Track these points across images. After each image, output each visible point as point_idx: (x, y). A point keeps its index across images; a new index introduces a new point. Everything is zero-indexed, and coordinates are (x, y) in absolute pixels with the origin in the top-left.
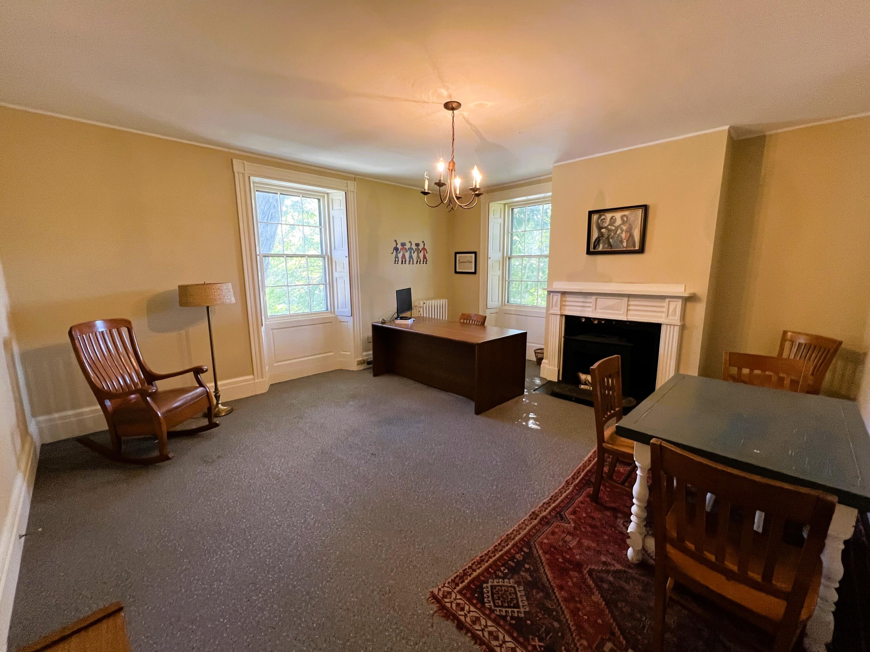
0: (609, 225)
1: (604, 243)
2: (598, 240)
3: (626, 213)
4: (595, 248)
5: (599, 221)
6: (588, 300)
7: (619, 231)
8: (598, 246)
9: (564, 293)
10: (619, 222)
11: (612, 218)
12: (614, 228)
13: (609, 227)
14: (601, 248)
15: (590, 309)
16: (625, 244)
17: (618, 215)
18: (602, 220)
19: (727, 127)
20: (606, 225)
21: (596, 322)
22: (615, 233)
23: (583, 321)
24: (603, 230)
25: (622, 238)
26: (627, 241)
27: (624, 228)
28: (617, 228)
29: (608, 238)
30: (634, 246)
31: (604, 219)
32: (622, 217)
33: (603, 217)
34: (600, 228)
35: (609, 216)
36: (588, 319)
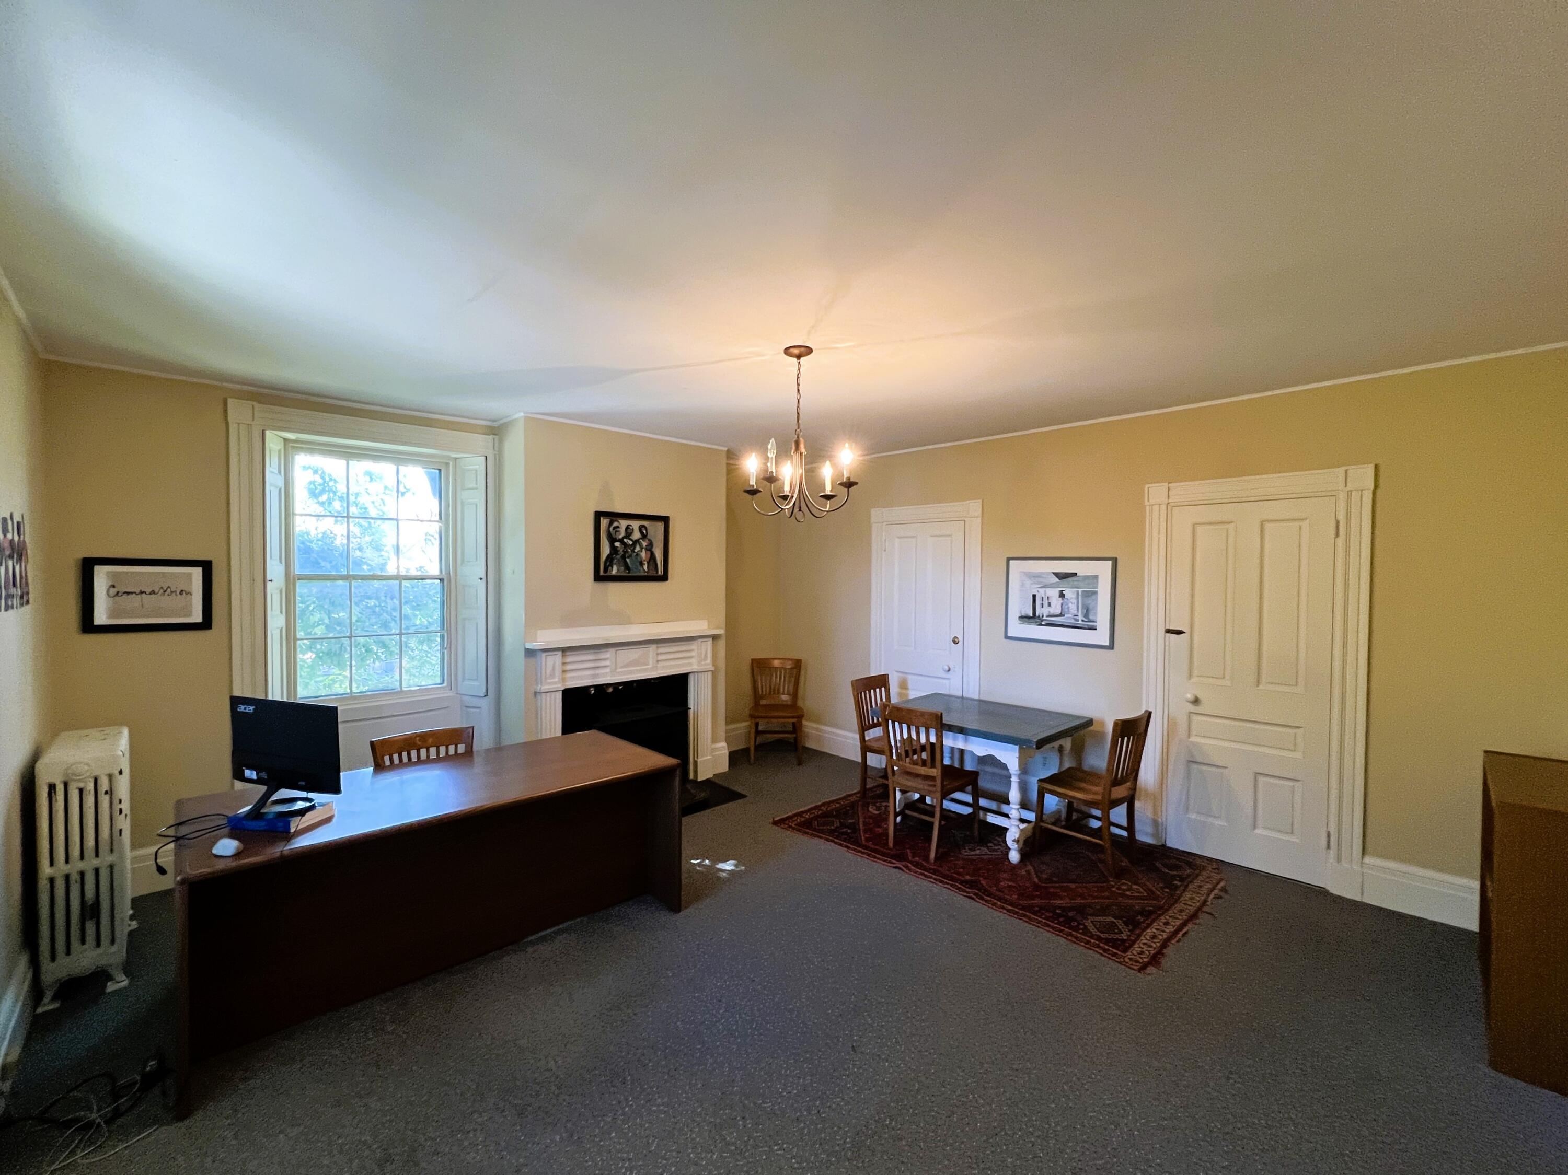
0: (624, 537)
1: (619, 566)
2: (610, 559)
3: (646, 523)
4: (606, 570)
5: (611, 529)
6: (602, 656)
7: (638, 548)
8: (610, 568)
9: (565, 650)
10: (636, 535)
11: (627, 528)
12: (631, 543)
13: (625, 540)
14: (614, 571)
15: (608, 670)
16: (645, 567)
17: (635, 524)
18: (615, 528)
19: (726, 449)
20: (621, 537)
21: (610, 690)
22: (633, 551)
23: (593, 692)
24: (617, 544)
25: (641, 558)
26: (648, 563)
27: (644, 544)
28: (636, 542)
29: (624, 557)
30: (657, 572)
31: (618, 527)
32: (641, 528)
33: (615, 524)
34: (612, 540)
35: (623, 523)
36: (600, 688)
